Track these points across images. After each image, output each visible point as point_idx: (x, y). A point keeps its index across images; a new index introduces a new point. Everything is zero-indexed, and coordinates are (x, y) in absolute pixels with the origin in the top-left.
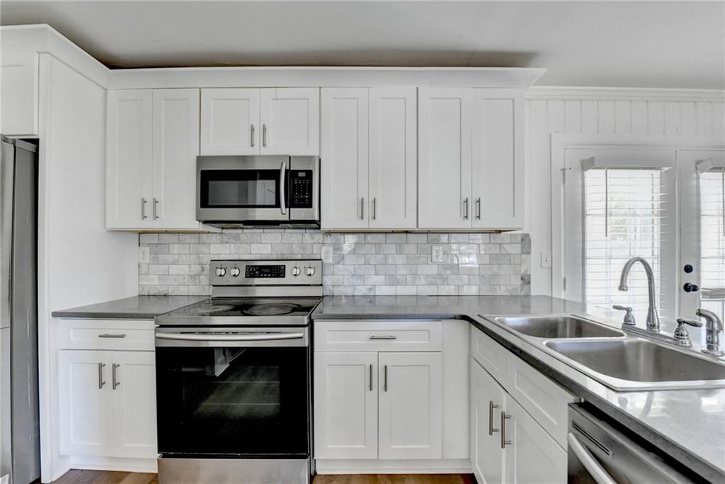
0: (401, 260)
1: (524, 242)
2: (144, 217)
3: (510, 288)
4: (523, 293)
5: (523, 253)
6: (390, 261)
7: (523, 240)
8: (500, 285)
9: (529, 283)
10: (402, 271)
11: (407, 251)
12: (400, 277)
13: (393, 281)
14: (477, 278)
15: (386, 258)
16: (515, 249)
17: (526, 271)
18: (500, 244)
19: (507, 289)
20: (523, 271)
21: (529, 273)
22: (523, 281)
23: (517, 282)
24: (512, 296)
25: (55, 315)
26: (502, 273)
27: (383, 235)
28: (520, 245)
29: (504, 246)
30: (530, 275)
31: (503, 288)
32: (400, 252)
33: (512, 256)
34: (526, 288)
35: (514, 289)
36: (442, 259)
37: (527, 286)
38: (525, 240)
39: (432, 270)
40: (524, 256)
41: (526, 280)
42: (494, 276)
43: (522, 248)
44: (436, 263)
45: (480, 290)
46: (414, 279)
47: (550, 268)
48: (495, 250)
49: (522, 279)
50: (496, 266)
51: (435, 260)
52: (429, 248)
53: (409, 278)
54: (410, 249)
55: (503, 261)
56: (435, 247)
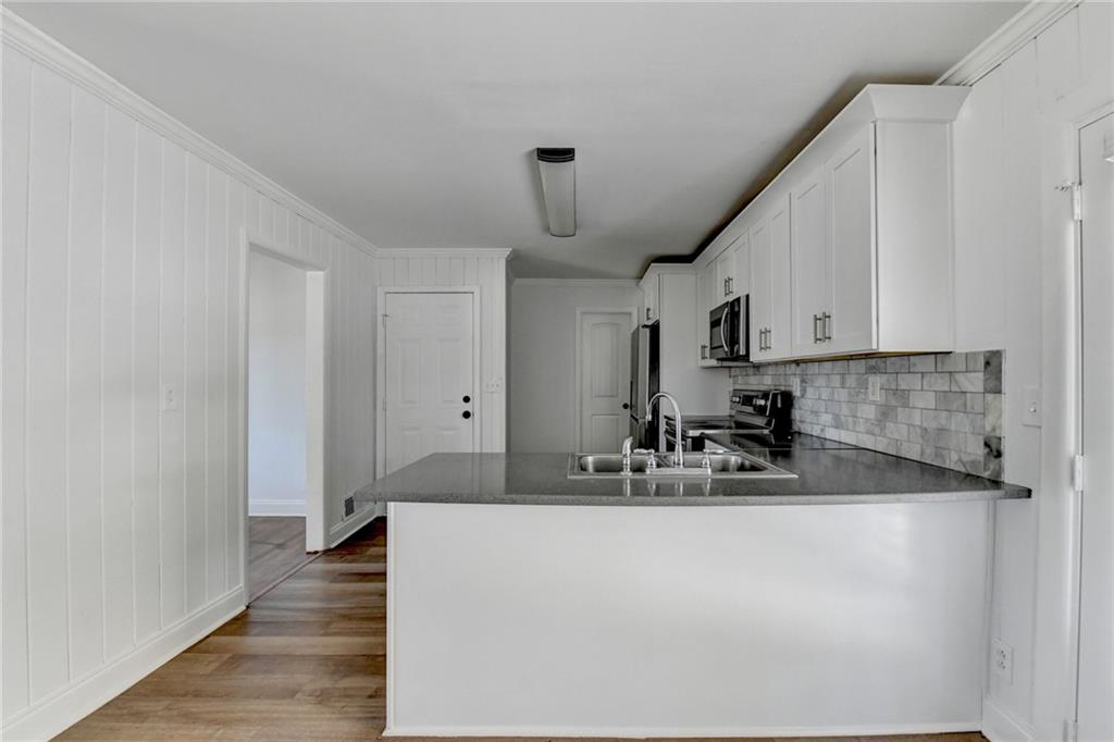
0: (842, 394)
1: (990, 369)
2: (703, 358)
3: (966, 459)
4: (986, 474)
5: (986, 391)
6: (836, 397)
7: (987, 364)
8: (949, 450)
9: (999, 455)
10: (845, 410)
11: (848, 384)
12: (843, 418)
13: (838, 425)
14: (919, 431)
15: (833, 393)
16: (975, 381)
17: (994, 429)
18: (950, 373)
19: (960, 460)
20: (988, 428)
21: (997, 434)
22: (987, 450)
23: (979, 451)
24: (968, 475)
26: (953, 427)
28: (981, 375)
29: (957, 376)
30: (1000, 439)
31: (955, 457)
32: (843, 386)
33: (968, 395)
34: (993, 465)
35: (973, 463)
36: (877, 396)
37: (997, 460)
38: (992, 363)
39: (868, 412)
40: (990, 397)
41: (994, 451)
42: (941, 431)
43: (986, 380)
44: (874, 402)
45: (922, 453)
46: (855, 422)
47: (1040, 427)
48: (942, 384)
49: (987, 445)
50: (944, 414)
51: (871, 398)
52: (867, 379)
53: (850, 419)
54: (851, 381)
55: (955, 407)
56: (871, 378)
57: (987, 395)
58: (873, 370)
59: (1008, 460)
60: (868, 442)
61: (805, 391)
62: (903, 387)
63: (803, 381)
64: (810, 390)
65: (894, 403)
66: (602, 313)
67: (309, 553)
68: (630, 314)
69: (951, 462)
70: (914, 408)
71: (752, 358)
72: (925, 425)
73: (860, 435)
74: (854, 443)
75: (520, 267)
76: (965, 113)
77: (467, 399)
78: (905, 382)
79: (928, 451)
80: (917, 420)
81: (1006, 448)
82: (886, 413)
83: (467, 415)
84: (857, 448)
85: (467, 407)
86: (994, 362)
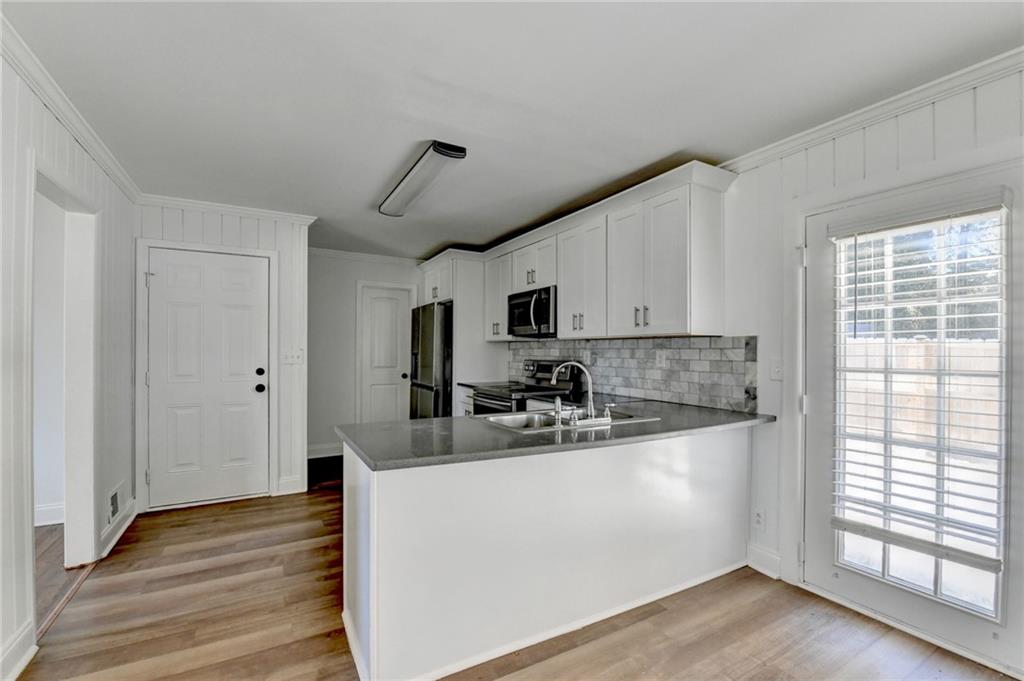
0: (633, 363)
1: (749, 347)
2: (496, 334)
3: (731, 402)
4: (746, 410)
5: (746, 360)
6: (626, 365)
7: (747, 344)
8: (720, 397)
9: (755, 398)
10: (634, 374)
11: (637, 355)
12: (632, 380)
13: (628, 384)
14: (697, 386)
15: (623, 362)
16: (739, 354)
17: (751, 383)
18: (721, 349)
19: (728, 403)
20: (747, 382)
21: (754, 385)
22: (747, 395)
23: (741, 396)
24: (734, 411)
25: (459, 384)
26: (723, 383)
27: (620, 341)
28: (743, 351)
29: (726, 351)
30: (755, 389)
31: (724, 401)
32: (632, 357)
33: (734, 363)
34: (751, 404)
35: (737, 404)
36: (665, 364)
37: (753, 402)
38: (751, 344)
39: (657, 375)
40: (749, 364)
41: (751, 394)
42: (714, 386)
43: (746, 354)
44: (660, 368)
45: (700, 400)
46: (643, 383)
47: (781, 381)
48: (715, 356)
49: (747, 392)
50: (716, 375)
51: (659, 365)
52: (654, 353)
53: (639, 381)
54: (640, 354)
55: (724, 369)
56: (659, 352)
57: (748, 363)
58: (662, 347)
59: (760, 400)
60: (656, 396)
61: (596, 361)
62: (684, 357)
63: (593, 353)
64: (600, 362)
65: (676, 368)
66: (383, 288)
67: (68, 570)
68: (409, 291)
69: (722, 404)
70: (693, 371)
71: (559, 336)
72: (702, 382)
73: (648, 392)
74: (642, 397)
75: (322, 237)
76: (733, 189)
77: (260, 372)
78: (685, 355)
79: (704, 399)
80: (696, 378)
81: (759, 394)
82: (670, 375)
83: (260, 388)
84: (645, 400)
85: (262, 380)
86: (752, 343)
